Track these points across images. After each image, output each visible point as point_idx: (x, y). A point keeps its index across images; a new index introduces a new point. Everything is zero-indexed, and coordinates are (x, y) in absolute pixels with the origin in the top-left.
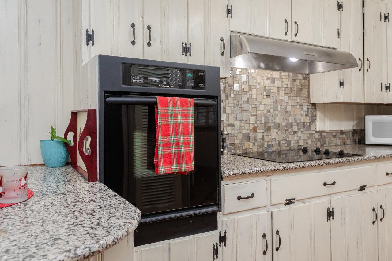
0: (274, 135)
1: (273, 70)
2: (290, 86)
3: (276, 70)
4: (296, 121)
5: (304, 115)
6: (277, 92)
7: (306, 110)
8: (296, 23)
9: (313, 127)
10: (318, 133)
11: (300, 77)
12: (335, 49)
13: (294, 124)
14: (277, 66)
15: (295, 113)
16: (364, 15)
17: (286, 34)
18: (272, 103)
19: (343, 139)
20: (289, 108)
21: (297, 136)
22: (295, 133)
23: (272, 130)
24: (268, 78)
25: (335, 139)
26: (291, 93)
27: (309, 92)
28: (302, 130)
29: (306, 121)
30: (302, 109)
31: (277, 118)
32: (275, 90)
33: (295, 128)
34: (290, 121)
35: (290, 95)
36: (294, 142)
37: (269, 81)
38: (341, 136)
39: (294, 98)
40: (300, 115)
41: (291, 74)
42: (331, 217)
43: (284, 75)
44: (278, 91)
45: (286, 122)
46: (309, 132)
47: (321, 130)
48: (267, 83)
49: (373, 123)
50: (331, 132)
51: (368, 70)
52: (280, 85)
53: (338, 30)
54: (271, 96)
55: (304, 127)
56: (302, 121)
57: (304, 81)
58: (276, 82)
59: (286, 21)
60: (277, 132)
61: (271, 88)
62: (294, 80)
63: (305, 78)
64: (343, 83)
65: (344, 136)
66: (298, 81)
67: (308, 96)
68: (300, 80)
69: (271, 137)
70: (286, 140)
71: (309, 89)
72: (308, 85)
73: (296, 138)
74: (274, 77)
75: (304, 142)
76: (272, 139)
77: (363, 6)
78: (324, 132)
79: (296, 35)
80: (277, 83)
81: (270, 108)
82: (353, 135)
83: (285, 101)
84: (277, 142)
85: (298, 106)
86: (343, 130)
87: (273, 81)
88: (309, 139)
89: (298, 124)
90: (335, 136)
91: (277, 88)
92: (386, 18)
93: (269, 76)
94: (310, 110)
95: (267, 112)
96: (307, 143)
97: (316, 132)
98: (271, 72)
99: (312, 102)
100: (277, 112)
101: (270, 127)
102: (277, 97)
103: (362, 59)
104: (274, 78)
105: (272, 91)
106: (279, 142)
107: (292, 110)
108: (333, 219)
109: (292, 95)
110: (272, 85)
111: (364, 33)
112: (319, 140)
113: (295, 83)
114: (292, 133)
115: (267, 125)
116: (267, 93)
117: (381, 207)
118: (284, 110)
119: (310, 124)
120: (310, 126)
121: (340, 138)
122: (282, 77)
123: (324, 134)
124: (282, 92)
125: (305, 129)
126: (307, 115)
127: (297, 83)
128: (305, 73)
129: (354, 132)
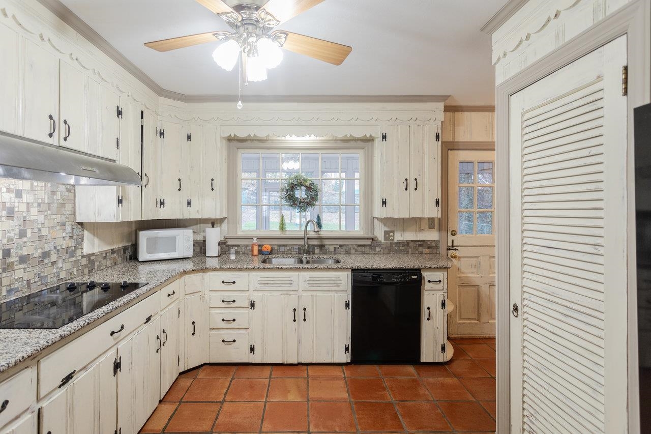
0: (19, 274)
1: (20, 179)
2: (47, 201)
3: (23, 178)
4: (55, 247)
5: (67, 238)
6: (25, 210)
7: (71, 231)
8: (65, 122)
9: (78, 252)
10: (85, 257)
11: (62, 188)
12: (113, 161)
13: (52, 252)
14: (26, 173)
15: (55, 237)
16: (142, 126)
17: (51, 135)
18: (18, 227)
19: (114, 258)
20: (44, 232)
21: (57, 268)
22: (54, 263)
23: (16, 267)
24: (9, 190)
25: (105, 261)
26: (49, 210)
27: (74, 207)
28: (64, 257)
29: (70, 245)
30: (64, 230)
31: (25, 249)
32: (23, 208)
33: (54, 257)
34: (46, 249)
35: (46, 213)
36: (53, 275)
37: (13, 195)
38: (112, 256)
39: (53, 217)
40: (62, 239)
41: (49, 185)
42: (119, 369)
43: (38, 186)
44: (28, 209)
45: (40, 251)
46: (73, 259)
47: (89, 253)
48: (7, 197)
49: (147, 239)
50: (101, 253)
51: (146, 186)
52: (31, 200)
53: (117, 139)
54: (16, 216)
55: (67, 253)
56: (64, 247)
57: (67, 194)
58: (24, 196)
59: (51, 117)
60: (25, 269)
61: (16, 205)
62: (53, 193)
63: (68, 190)
64: (121, 200)
65: (115, 255)
66: (59, 194)
67: (73, 213)
68: (62, 192)
69: (15, 277)
70: (40, 276)
71: (74, 203)
72: (73, 198)
73: (55, 271)
74: (20, 188)
75: (67, 274)
76: (17, 280)
77: (142, 118)
78: (93, 254)
79: (65, 139)
80: (26, 198)
81: (13, 235)
82: (124, 253)
83: (39, 221)
84: (25, 282)
85: (59, 228)
86: (114, 249)
87: (19, 194)
88: (73, 267)
89: (58, 251)
90: (105, 258)
91: (25, 205)
92: (162, 134)
93: (12, 187)
94: (75, 230)
95: (8, 241)
96: (71, 273)
97: (83, 257)
98: (16, 181)
99: (78, 220)
100: (25, 239)
101: (13, 263)
102: (25, 217)
103: (140, 174)
104: (22, 190)
105: (16, 209)
106: (28, 281)
107: (49, 233)
108: (120, 371)
109: (49, 212)
110: (17, 200)
111: (142, 145)
112: (86, 266)
113: (55, 197)
114: (50, 265)
115: (7, 261)
116: (8, 213)
117: (164, 331)
118: (37, 234)
119: (75, 249)
120: (75, 251)
121: (111, 259)
122: (34, 188)
123: (92, 258)
124: (34, 210)
125: (68, 256)
126: (71, 237)
127: (58, 196)
128: (69, 183)
129: (125, 249)
